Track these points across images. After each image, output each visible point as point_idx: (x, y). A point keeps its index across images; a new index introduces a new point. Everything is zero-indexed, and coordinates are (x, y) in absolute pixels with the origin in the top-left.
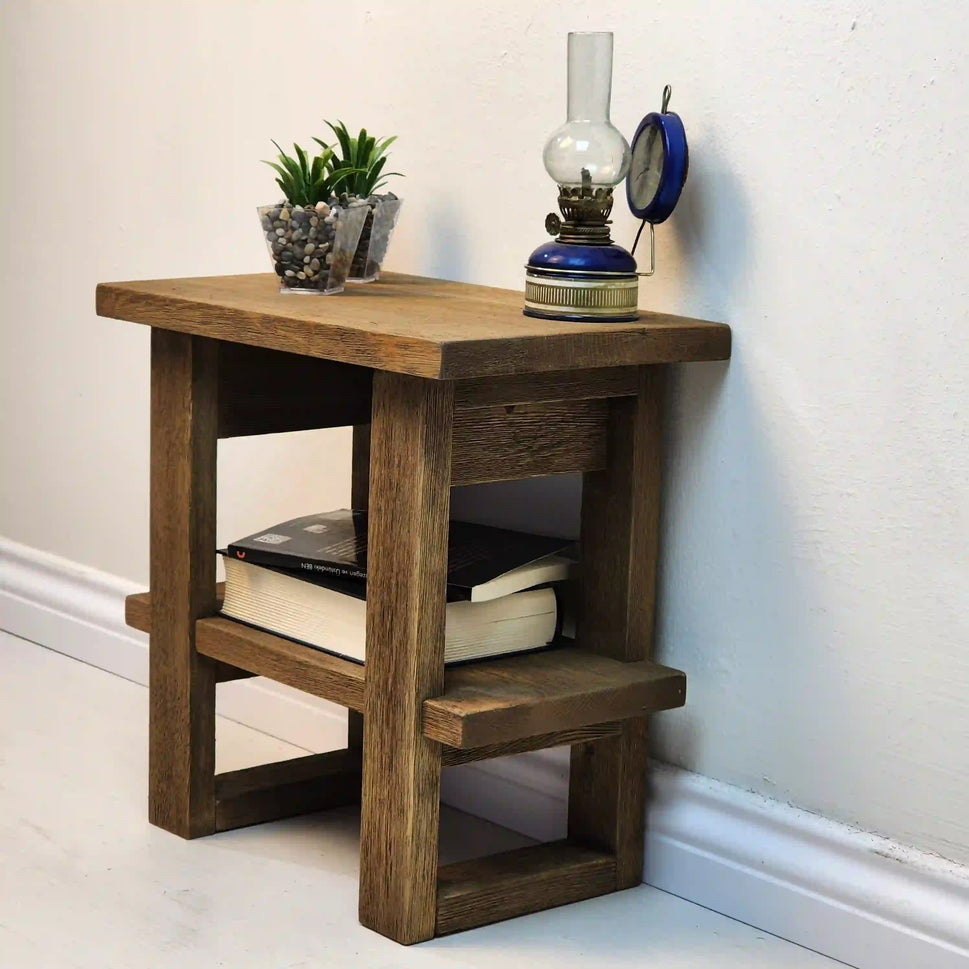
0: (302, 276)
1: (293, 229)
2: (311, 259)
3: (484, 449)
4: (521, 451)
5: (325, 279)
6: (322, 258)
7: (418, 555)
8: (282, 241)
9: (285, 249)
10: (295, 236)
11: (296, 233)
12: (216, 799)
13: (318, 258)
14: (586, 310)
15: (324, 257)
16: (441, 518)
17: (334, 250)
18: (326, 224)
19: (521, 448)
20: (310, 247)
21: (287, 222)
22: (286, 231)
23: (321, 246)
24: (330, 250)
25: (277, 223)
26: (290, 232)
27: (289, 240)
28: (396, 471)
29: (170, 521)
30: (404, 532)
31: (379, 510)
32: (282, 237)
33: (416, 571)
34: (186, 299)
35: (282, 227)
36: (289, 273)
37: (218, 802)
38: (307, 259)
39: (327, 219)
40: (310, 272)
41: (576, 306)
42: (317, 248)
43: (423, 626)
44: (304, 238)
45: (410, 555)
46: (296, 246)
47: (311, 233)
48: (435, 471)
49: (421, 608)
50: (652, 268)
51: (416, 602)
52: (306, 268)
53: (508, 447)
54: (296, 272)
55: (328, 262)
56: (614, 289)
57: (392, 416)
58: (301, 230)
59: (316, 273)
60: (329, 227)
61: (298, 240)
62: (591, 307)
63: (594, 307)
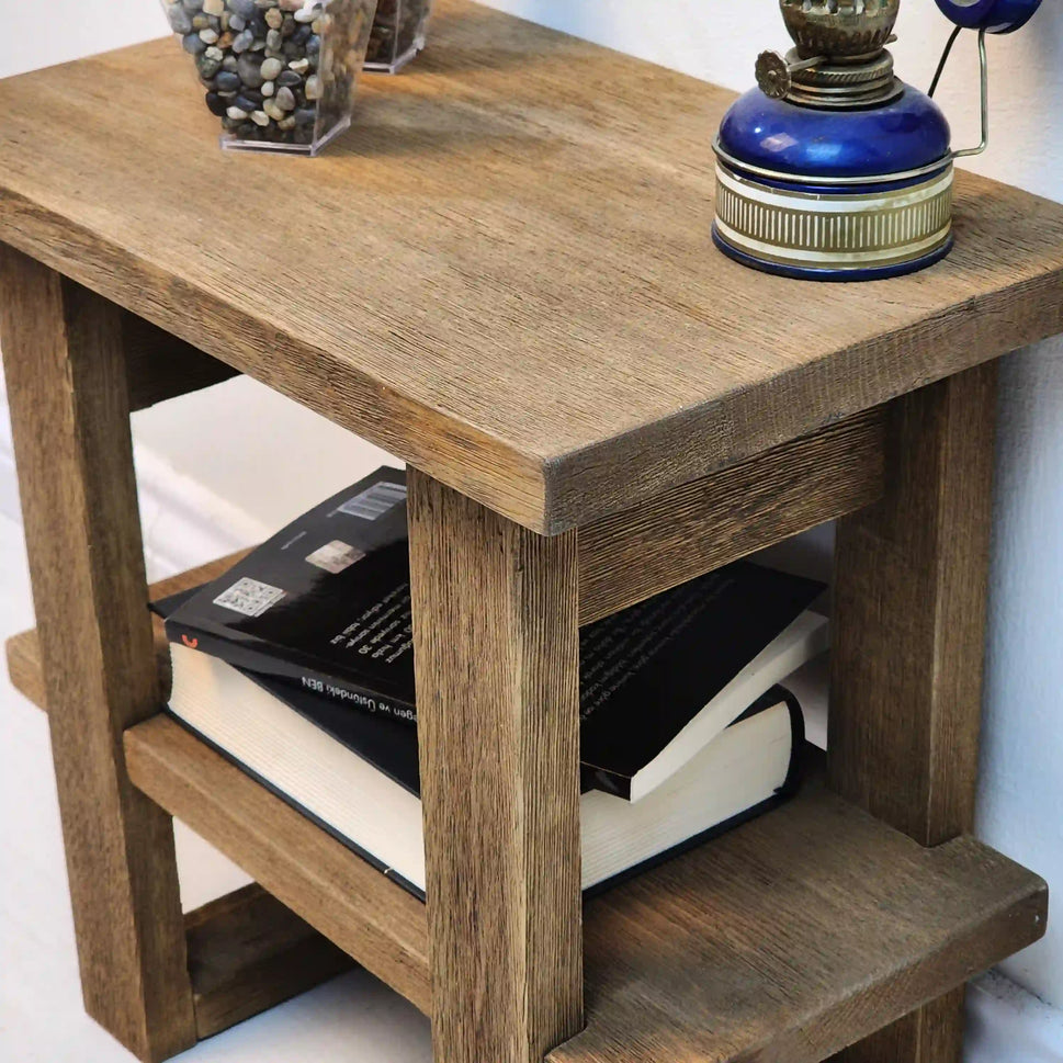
0: (261, 118)
1: (235, 33)
2: (277, 87)
3: (645, 539)
4: (718, 519)
5: (307, 125)
6: (298, 87)
7: (518, 807)
8: (214, 53)
9: (221, 68)
10: (238, 44)
11: (240, 37)
12: (193, 993)
13: (291, 88)
14: (849, 257)
15: (302, 85)
16: (563, 728)
17: (319, 70)
18: (299, 24)
19: (719, 512)
20: (271, 66)
21: (219, 19)
22: (221, 34)
23: (293, 65)
24: (310, 71)
25: (198, 20)
26: (227, 37)
27: (228, 51)
28: (465, 640)
29: (58, 555)
30: (489, 756)
31: (437, 697)
32: (214, 45)
33: (518, 837)
34: (28, 195)
35: (211, 27)
36: (234, 112)
37: (197, 997)
38: (267, 89)
39: (300, 16)
40: (277, 113)
41: (827, 249)
42: (285, 68)
43: (537, 928)
44: (257, 47)
45: (503, 803)
46: (242, 62)
47: (270, 42)
48: (546, 651)
49: (531, 898)
50: (984, 137)
51: (520, 889)
52: (266, 104)
53: (693, 519)
54: (249, 111)
55: (309, 97)
56: (906, 208)
57: (449, 532)
58: (248, 35)
59: (288, 113)
60: (305, 29)
61: (248, 51)
62: (858, 250)
63: (864, 249)
